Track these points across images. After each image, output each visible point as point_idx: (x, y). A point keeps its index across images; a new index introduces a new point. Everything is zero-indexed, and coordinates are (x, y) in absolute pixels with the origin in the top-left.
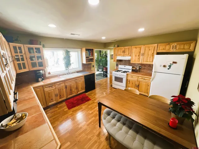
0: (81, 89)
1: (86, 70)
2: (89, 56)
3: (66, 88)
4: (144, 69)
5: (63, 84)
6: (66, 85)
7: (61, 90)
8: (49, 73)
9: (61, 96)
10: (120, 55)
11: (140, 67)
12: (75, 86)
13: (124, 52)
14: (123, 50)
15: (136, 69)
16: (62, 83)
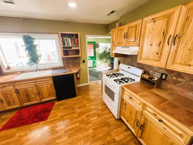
0: (48, 95)
1: (71, 66)
2: (72, 45)
3: (18, 93)
4: (175, 83)
5: (11, 87)
6: (16, 88)
7: (9, 96)
8: (9, 68)
9: (9, 102)
10: (119, 44)
11: (162, 74)
12: (36, 91)
13: (126, 36)
14: (125, 31)
15: (151, 78)
16: (9, 86)
